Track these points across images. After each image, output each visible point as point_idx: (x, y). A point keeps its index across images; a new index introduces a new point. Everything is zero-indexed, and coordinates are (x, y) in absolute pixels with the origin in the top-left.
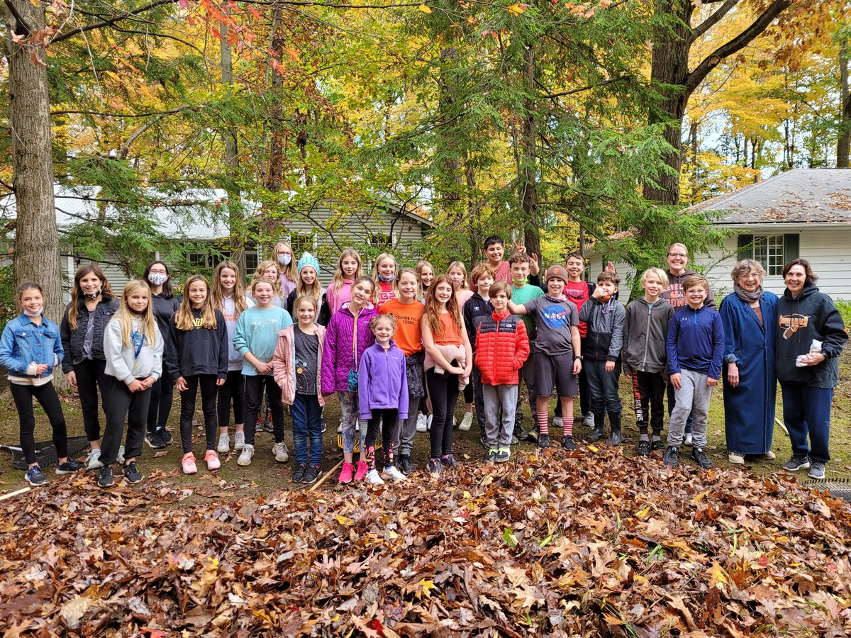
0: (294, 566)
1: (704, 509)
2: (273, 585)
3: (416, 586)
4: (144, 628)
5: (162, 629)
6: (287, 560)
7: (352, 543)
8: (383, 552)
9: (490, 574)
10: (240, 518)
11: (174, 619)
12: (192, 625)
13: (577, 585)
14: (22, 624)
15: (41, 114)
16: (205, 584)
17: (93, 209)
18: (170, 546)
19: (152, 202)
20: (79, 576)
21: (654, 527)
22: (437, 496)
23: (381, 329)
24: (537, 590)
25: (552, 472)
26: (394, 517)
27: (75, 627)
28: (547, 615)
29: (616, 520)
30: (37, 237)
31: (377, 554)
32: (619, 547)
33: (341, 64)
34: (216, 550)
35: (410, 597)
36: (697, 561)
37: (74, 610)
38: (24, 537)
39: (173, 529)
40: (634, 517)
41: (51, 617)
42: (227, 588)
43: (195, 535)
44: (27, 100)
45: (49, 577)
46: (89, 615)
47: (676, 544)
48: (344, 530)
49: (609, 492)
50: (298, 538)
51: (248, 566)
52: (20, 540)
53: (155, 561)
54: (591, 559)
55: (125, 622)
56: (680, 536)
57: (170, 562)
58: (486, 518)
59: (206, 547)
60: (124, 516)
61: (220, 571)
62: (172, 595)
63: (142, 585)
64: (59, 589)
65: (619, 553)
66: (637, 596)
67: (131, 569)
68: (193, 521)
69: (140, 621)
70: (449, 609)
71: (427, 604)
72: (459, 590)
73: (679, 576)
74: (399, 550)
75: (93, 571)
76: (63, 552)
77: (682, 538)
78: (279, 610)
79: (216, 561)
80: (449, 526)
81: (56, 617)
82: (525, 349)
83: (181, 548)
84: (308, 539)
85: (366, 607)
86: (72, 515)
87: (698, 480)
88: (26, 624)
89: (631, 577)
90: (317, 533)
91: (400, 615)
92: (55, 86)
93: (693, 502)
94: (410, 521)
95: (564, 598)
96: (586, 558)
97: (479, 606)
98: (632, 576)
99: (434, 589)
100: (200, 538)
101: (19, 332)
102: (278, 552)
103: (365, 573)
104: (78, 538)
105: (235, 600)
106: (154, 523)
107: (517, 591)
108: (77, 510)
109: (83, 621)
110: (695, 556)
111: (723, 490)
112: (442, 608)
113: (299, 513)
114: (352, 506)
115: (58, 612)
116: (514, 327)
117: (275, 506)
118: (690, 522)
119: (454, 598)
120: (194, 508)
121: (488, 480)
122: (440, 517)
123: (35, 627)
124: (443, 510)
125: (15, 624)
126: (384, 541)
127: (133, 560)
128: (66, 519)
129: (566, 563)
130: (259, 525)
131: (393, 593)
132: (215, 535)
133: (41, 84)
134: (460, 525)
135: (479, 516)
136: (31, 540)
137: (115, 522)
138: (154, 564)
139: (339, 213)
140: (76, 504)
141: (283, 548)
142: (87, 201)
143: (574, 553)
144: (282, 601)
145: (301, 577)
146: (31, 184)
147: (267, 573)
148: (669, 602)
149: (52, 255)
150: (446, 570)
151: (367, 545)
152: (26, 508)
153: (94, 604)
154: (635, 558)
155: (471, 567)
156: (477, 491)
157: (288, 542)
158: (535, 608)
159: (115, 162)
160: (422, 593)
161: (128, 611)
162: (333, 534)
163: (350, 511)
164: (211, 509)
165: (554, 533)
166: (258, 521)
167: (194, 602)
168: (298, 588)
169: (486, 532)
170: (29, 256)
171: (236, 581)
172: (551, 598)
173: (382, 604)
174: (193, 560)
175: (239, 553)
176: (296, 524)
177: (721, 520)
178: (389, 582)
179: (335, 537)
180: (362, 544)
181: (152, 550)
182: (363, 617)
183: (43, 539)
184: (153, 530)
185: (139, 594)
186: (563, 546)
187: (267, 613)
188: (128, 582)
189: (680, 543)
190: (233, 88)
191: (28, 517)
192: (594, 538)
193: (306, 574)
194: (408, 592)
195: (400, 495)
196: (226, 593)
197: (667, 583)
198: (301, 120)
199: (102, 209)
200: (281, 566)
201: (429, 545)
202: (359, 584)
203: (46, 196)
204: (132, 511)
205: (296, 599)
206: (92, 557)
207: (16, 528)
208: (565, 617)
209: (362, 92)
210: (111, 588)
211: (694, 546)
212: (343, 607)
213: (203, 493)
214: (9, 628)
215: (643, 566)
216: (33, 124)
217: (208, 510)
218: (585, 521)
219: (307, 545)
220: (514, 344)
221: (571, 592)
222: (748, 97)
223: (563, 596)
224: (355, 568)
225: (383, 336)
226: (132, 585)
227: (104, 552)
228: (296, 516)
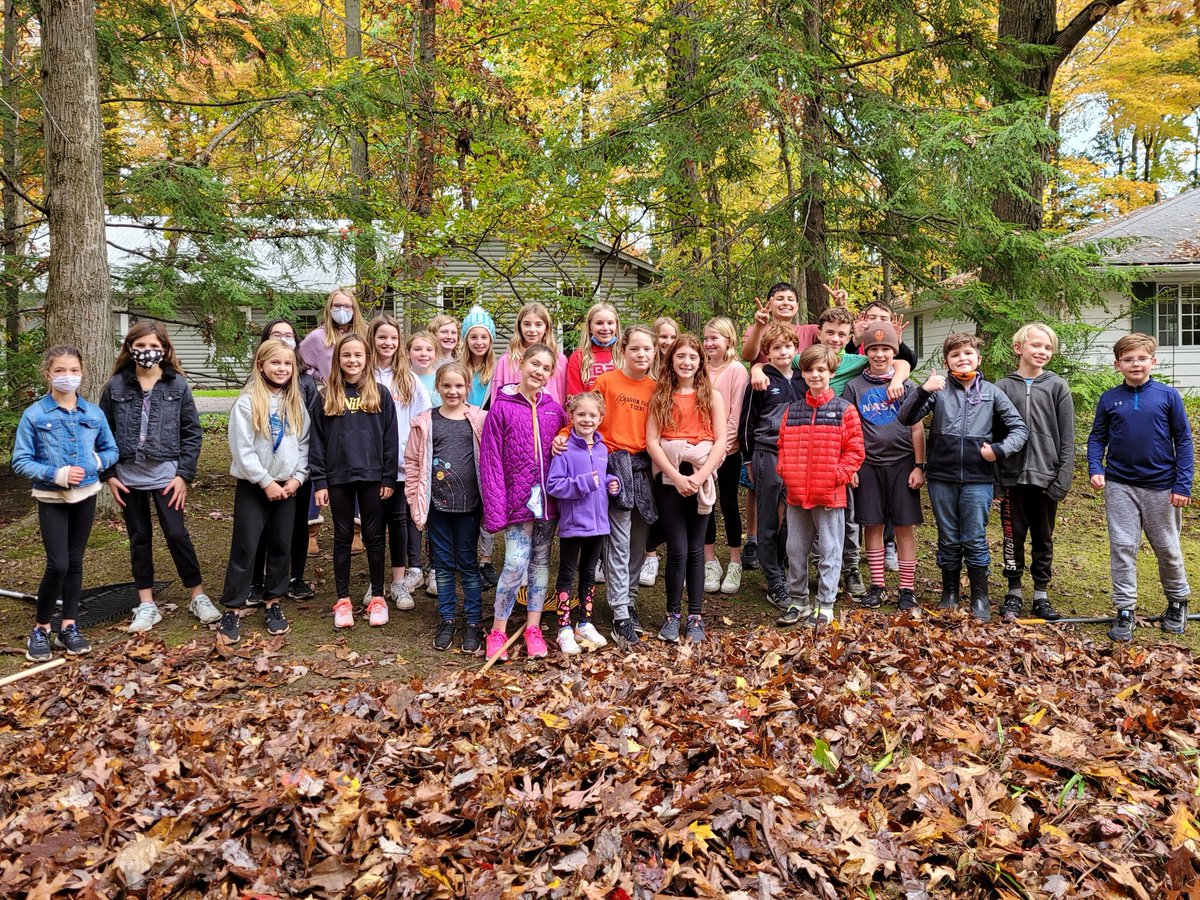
0: (479, 795)
1: (1137, 714)
2: (447, 824)
3: (684, 834)
4: (245, 891)
5: (274, 893)
6: (467, 784)
7: (569, 758)
8: (619, 775)
9: (802, 817)
10: (388, 714)
11: (293, 877)
12: (321, 889)
13: (946, 839)
14: (55, 880)
15: (87, 98)
16: (342, 822)
17: (159, 242)
18: (283, 757)
19: (246, 232)
20: (143, 803)
21: (1062, 743)
22: (694, 684)
23: (582, 414)
24: (882, 846)
25: (875, 648)
26: (632, 717)
27: (137, 888)
28: (900, 889)
29: (995, 730)
30: (79, 281)
31: (611, 778)
32: (1009, 775)
33: (520, 29)
34: (355, 765)
35: (674, 852)
36: (1143, 801)
37: (137, 858)
38: (57, 736)
39: (284, 729)
40: (1022, 725)
41: (101, 869)
42: (376, 828)
43: (321, 740)
44: (67, 78)
45: (97, 803)
46: (159, 869)
47: (1104, 773)
48: (555, 737)
49: (972, 683)
50: (482, 749)
51: (407, 793)
52: (51, 741)
53: (261, 780)
54: (962, 794)
55: (216, 881)
56: (1107, 759)
57: (285, 782)
58: (778, 721)
59: (340, 759)
60: (205, 706)
61: (364, 801)
62: (290, 838)
63: (242, 819)
64: (111, 823)
65: (1010, 785)
66: (1053, 862)
67: (224, 794)
68: (315, 717)
69: (240, 880)
70: (740, 875)
71: (702, 866)
72: (754, 843)
73: (1119, 829)
74: (645, 772)
75: (165, 795)
76: (119, 763)
77: (1111, 763)
78: (460, 867)
79: (356, 783)
80: (721, 734)
81: (108, 870)
82: (857, 452)
83: (301, 760)
84: (498, 751)
85: (602, 867)
86: (128, 702)
87: (1114, 665)
88: (62, 879)
89: (1034, 827)
90: (511, 741)
91: (659, 883)
92: (107, 59)
93: (1117, 702)
94: (657, 724)
95: (927, 860)
96: (955, 793)
97: (789, 870)
98: (1037, 826)
99: (713, 840)
100: (329, 746)
101: (41, 423)
102: (451, 771)
103: (593, 808)
104: (139, 739)
105: (389, 847)
106: (255, 719)
107: (849, 847)
108: (136, 695)
109: (150, 876)
110: (1138, 793)
111: (1163, 683)
112: (727, 870)
113: (481, 707)
114: (563, 697)
115: (111, 862)
116: (838, 418)
117: (441, 695)
118: (1118, 735)
119: (746, 855)
120: (311, 695)
121: (774, 659)
122: (704, 717)
123: (76, 886)
124: (706, 707)
125: (45, 879)
126: (620, 756)
127: (225, 778)
128: (120, 708)
129: (921, 802)
130: (419, 726)
131: (644, 844)
132: (353, 741)
133: (87, 54)
134: (737, 732)
135: (766, 718)
136: (67, 742)
137: (194, 715)
138: (260, 785)
139: (520, 249)
140: (134, 686)
141: (460, 763)
142: (151, 231)
143: (934, 785)
144: (466, 853)
145: (492, 813)
146: (72, 204)
147: (436, 805)
148: (1111, 874)
149: (100, 310)
150: (731, 807)
151: (593, 763)
152: (59, 690)
153: (168, 849)
154: (1037, 794)
155: (771, 805)
156: (757, 678)
157: (467, 756)
158: (879, 875)
159: (193, 171)
160: (695, 845)
161: (221, 863)
162: (536, 743)
163: (562, 705)
164: (339, 697)
165: (896, 750)
166: (416, 719)
167: (324, 851)
168: (488, 830)
169: (780, 745)
170: (67, 312)
171: (390, 817)
172: (905, 860)
173: (628, 862)
174: (322, 782)
175: (391, 770)
176: (477, 726)
177: (1171, 733)
178: (637, 826)
179: (540, 747)
180: (585, 760)
181: (255, 763)
182: (599, 884)
183: (85, 740)
184: (252, 729)
185: (236, 835)
186: (914, 772)
187: (443, 872)
188: (220, 815)
189: (1109, 771)
190: (363, 65)
191: (63, 706)
192: (964, 759)
193: (500, 808)
194: (671, 843)
195: (635, 680)
196: (376, 837)
197: (1100, 840)
198: (462, 112)
199: (173, 244)
200: (460, 793)
201: (693, 765)
202: (585, 827)
203: (94, 221)
204: (218, 697)
205: (488, 849)
206: (163, 773)
207: (44, 721)
208: (930, 895)
209: (552, 69)
210: (194, 824)
211: (1136, 777)
212: (565, 864)
213: (324, 671)
214: (35, 886)
215: (1054, 810)
216: (75, 113)
217: (336, 700)
218: (946, 730)
219: (496, 760)
220: (838, 444)
221: (939, 851)
222: (1140, 72)
223: (925, 856)
224: (575, 800)
225: (585, 425)
226: (226, 820)
227: (181, 764)
228: (477, 712)
